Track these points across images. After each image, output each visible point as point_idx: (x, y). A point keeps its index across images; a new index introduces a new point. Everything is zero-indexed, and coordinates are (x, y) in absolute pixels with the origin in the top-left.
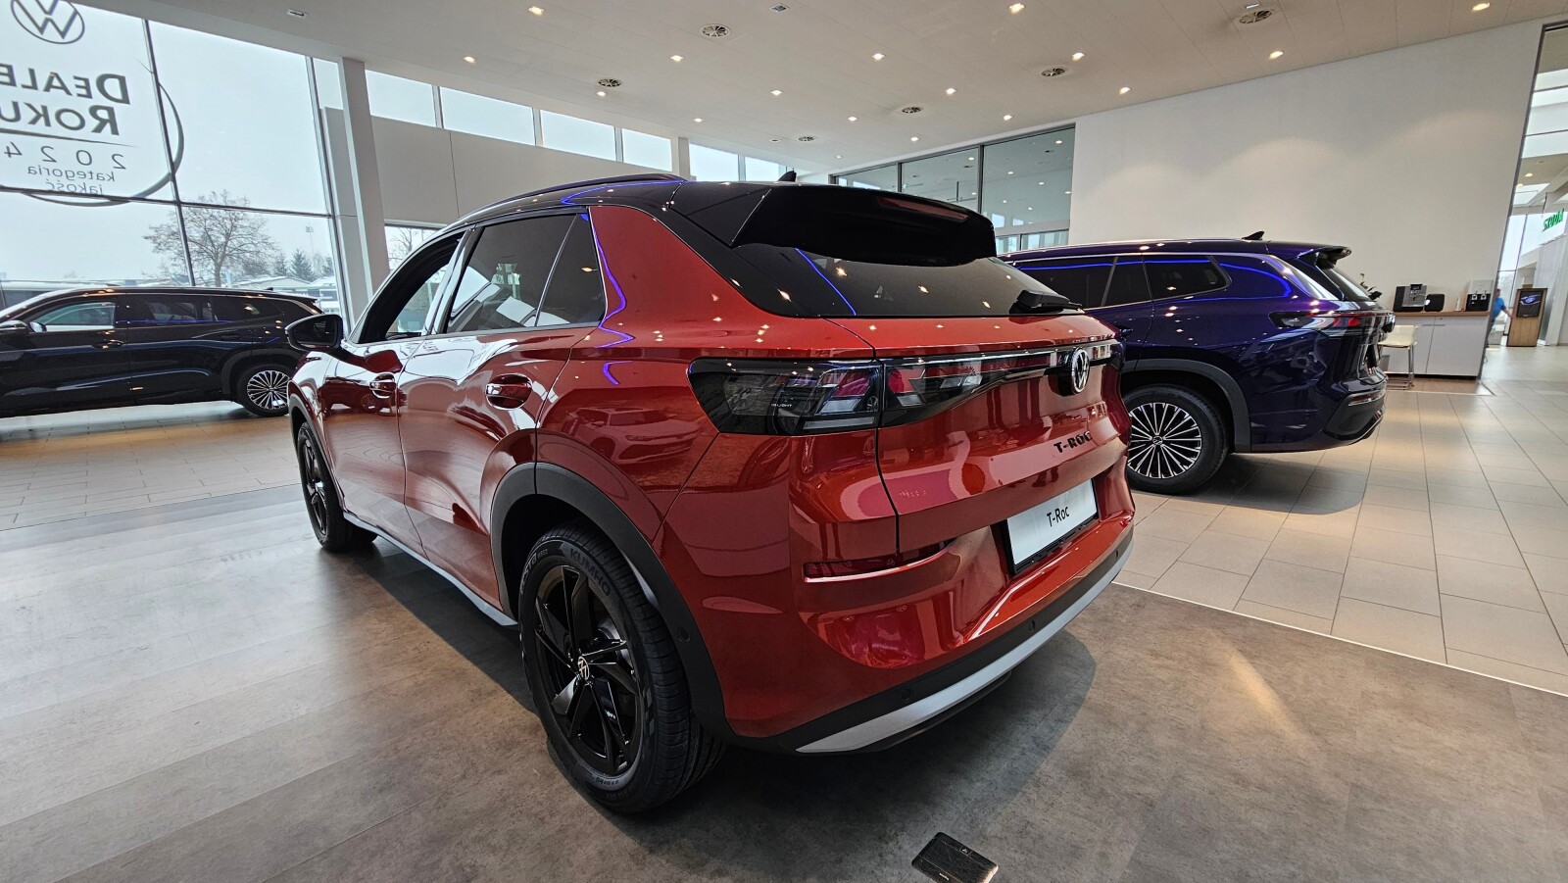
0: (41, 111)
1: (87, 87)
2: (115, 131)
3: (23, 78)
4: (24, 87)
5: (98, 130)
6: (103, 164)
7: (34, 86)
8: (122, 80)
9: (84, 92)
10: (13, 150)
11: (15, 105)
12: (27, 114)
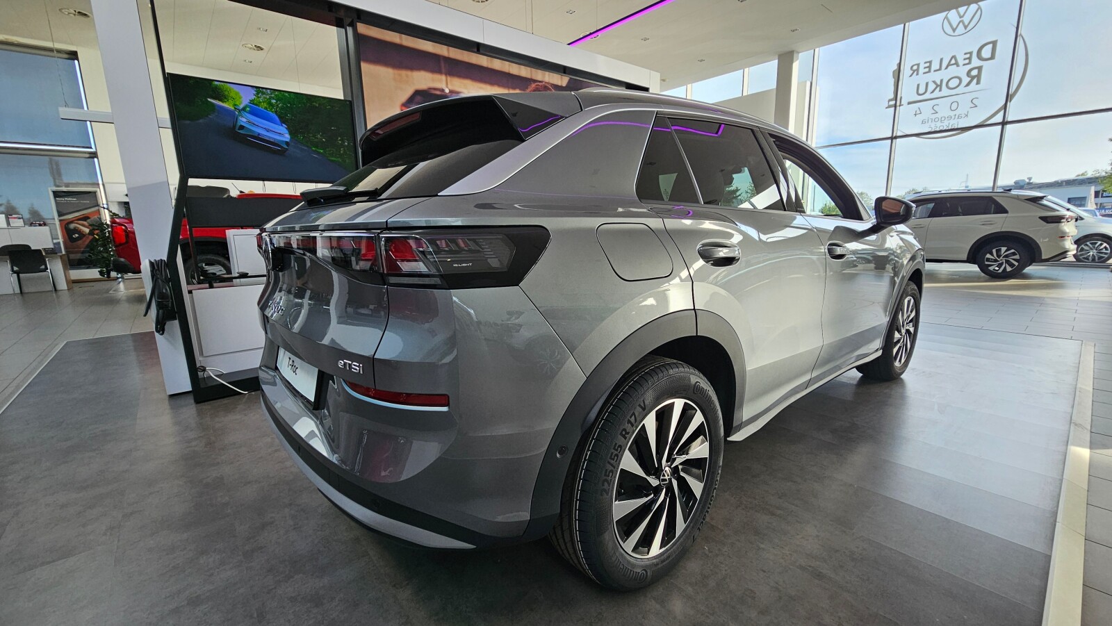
0: (939, 83)
1: (970, 59)
2: (978, 83)
3: (935, 66)
4: (935, 71)
5: (968, 85)
6: (965, 106)
7: (940, 69)
8: (994, 43)
9: (967, 61)
10: (918, 112)
11: (927, 84)
12: (932, 86)
